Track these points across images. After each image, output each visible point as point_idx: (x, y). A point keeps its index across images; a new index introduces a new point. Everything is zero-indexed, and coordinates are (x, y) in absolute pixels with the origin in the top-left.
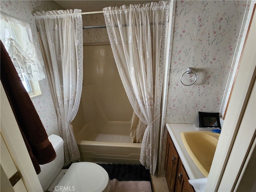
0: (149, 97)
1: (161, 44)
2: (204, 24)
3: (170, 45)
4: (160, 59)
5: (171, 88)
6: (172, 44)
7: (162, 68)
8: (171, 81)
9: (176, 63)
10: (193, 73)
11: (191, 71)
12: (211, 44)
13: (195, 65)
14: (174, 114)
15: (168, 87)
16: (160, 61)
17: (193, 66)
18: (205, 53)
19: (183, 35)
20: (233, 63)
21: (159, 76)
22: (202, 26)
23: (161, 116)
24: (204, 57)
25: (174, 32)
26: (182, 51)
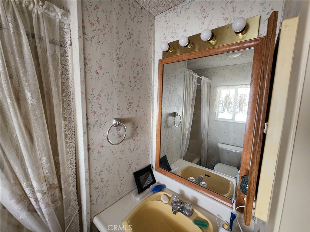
0: (45, 188)
1: (62, 78)
2: (123, 65)
3: (81, 84)
4: (63, 105)
5: (93, 154)
6: (85, 82)
7: (70, 122)
8: (91, 142)
9: (95, 113)
10: (120, 125)
11: (119, 123)
12: (133, 90)
13: (121, 114)
14: (104, 194)
15: (87, 155)
16: (64, 109)
17: (119, 117)
18: (129, 100)
19: (101, 72)
20: (152, 110)
21: (66, 136)
22: (121, 67)
23: (80, 210)
24: (129, 104)
25: (85, 64)
26: (102, 95)
